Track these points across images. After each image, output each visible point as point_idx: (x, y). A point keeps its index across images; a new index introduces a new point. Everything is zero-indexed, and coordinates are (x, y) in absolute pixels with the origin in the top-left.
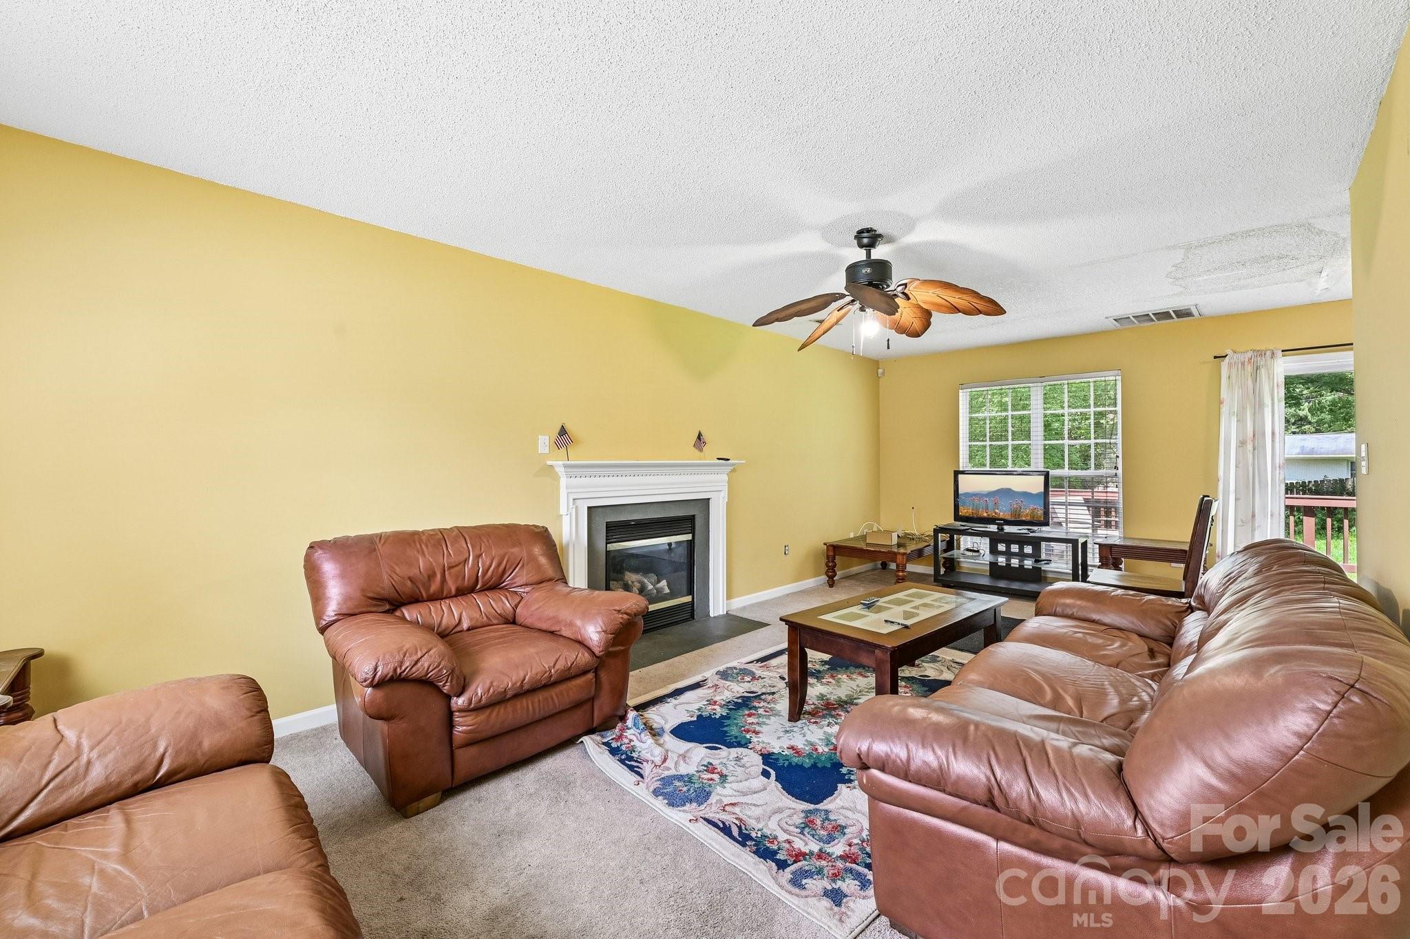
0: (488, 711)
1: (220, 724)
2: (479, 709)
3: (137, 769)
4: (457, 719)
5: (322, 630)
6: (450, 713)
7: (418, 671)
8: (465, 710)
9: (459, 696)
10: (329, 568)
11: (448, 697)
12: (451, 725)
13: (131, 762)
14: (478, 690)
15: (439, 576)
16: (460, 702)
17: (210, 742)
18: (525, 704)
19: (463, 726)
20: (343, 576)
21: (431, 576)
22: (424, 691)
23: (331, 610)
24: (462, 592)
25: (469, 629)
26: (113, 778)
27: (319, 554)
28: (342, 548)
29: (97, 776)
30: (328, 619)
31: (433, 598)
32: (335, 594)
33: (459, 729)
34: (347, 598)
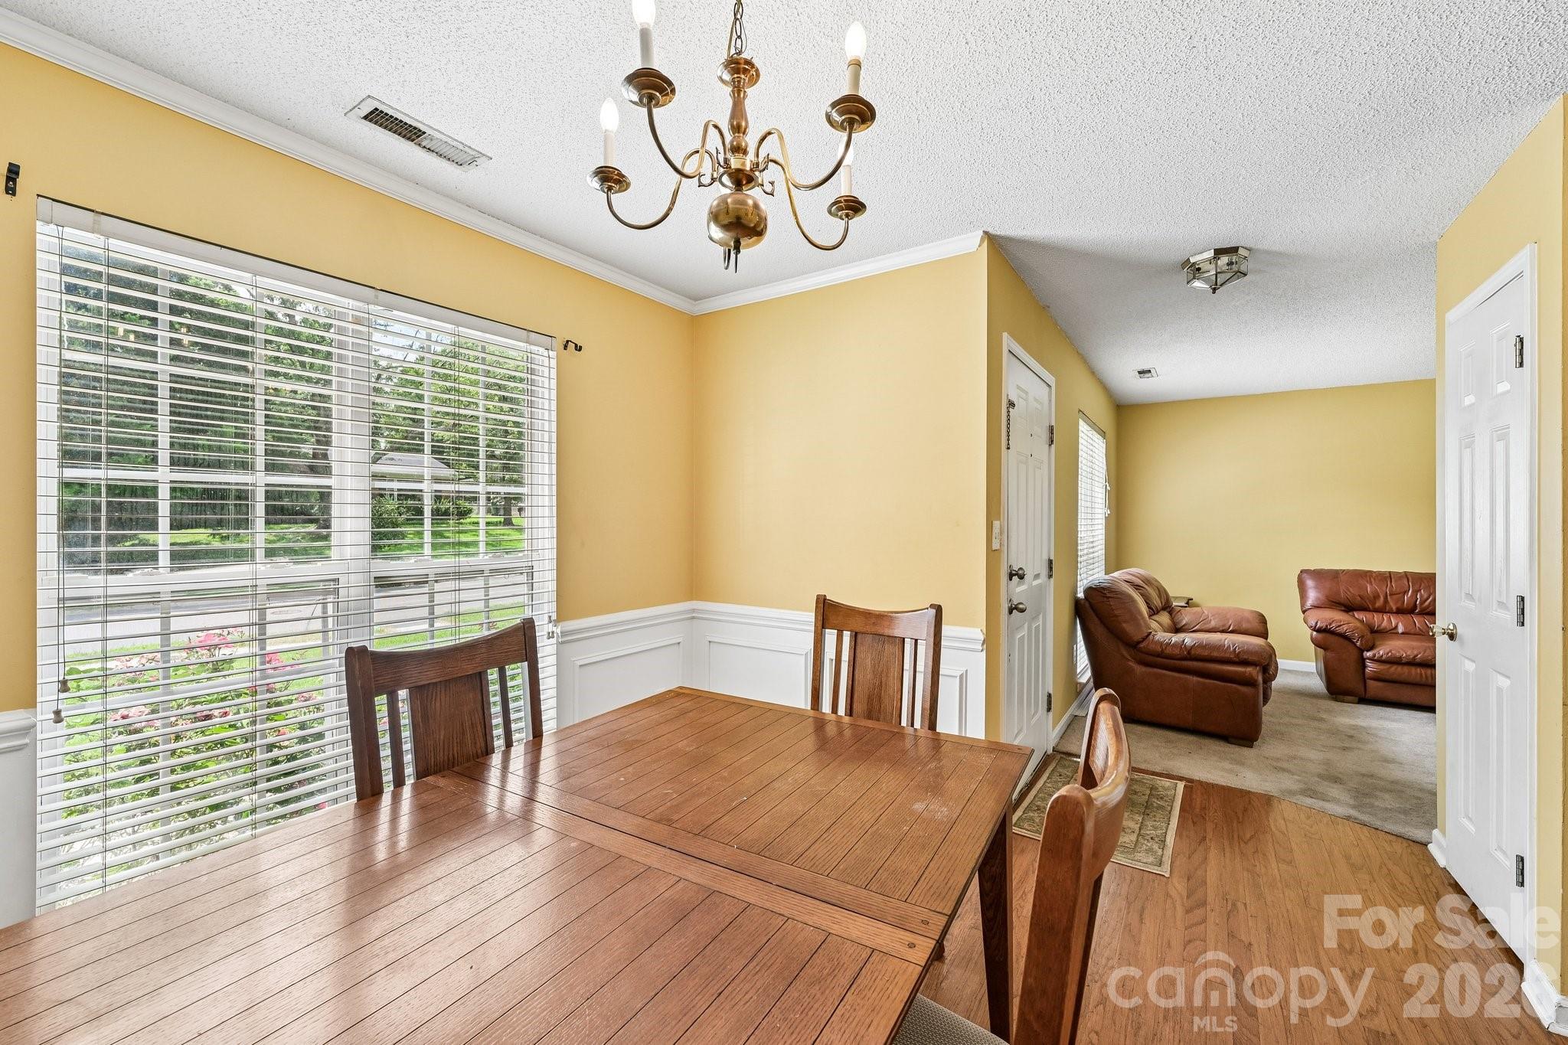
0: (1388, 666)
1: (1248, 621)
2: (1380, 661)
3: (1223, 626)
4: (1368, 663)
5: (1304, 612)
6: (1363, 660)
7: (1339, 630)
8: (1372, 659)
9: (1368, 651)
10: (1310, 583)
11: (1361, 651)
12: (1364, 666)
13: (1221, 624)
14: (1381, 651)
15: (1382, 599)
16: (1369, 654)
17: (1245, 626)
18: (1419, 672)
19: (1371, 667)
20: (1316, 587)
21: (1376, 597)
22: (1346, 642)
23: (1309, 603)
24: (1400, 611)
25: (1403, 633)
26: (1217, 626)
27: (1304, 575)
28: (1319, 575)
29: (1213, 624)
30: (1307, 608)
31: (1377, 611)
32: (1313, 596)
33: (1368, 669)
34: (1318, 599)
